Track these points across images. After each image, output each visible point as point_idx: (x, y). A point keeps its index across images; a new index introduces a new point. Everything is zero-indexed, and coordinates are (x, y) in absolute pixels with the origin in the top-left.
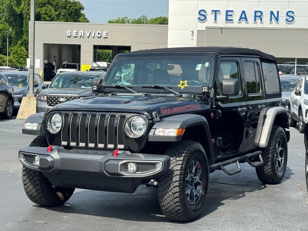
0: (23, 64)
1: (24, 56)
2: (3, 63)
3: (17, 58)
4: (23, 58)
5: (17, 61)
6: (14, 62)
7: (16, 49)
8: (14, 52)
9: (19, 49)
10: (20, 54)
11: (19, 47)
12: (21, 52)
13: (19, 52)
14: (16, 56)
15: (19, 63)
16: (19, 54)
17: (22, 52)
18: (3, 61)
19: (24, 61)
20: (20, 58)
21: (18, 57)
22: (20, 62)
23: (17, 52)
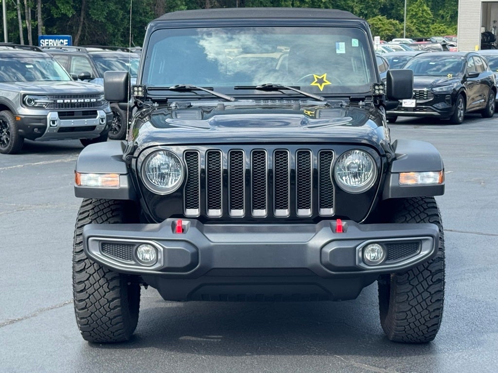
0: (425, 32)
1: (428, 20)
2: (397, 32)
3: (417, 24)
4: (425, 23)
5: (417, 28)
6: (413, 31)
7: (415, 10)
8: (412, 14)
9: (419, 10)
10: (422, 17)
11: (419, 6)
12: (422, 14)
13: (420, 14)
14: (415, 21)
15: (420, 31)
16: (419, 17)
17: (425, 14)
18: (397, 30)
19: (427, 29)
20: (421, 23)
21: (419, 22)
22: (421, 29)
23: (417, 14)
